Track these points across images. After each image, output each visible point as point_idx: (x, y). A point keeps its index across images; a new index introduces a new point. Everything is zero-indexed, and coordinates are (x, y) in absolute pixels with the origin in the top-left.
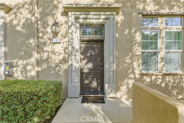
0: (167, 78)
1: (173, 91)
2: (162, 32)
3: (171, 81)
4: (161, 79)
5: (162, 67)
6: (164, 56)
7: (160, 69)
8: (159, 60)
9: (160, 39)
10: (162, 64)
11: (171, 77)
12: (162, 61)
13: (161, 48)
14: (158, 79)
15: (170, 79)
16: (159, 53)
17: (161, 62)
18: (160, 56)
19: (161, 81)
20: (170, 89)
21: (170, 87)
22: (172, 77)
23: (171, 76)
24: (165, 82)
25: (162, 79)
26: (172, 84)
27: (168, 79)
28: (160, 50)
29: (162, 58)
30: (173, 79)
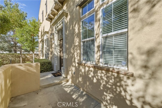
0: (99, 73)
1: (105, 93)
2: (98, 12)
3: (103, 78)
4: (92, 72)
5: (98, 58)
6: (100, 43)
7: (97, 61)
8: (96, 49)
9: (97, 22)
10: (99, 54)
11: (103, 73)
12: (99, 50)
13: (98, 34)
14: (90, 72)
15: (103, 75)
16: (96, 40)
17: (97, 52)
18: (96, 44)
19: (93, 75)
20: (102, 88)
21: (102, 86)
22: (105, 73)
23: (104, 71)
24: (97, 77)
25: (94, 73)
26: (104, 83)
27: (99, 75)
28: (97, 36)
29: (98, 47)
30: (106, 76)
